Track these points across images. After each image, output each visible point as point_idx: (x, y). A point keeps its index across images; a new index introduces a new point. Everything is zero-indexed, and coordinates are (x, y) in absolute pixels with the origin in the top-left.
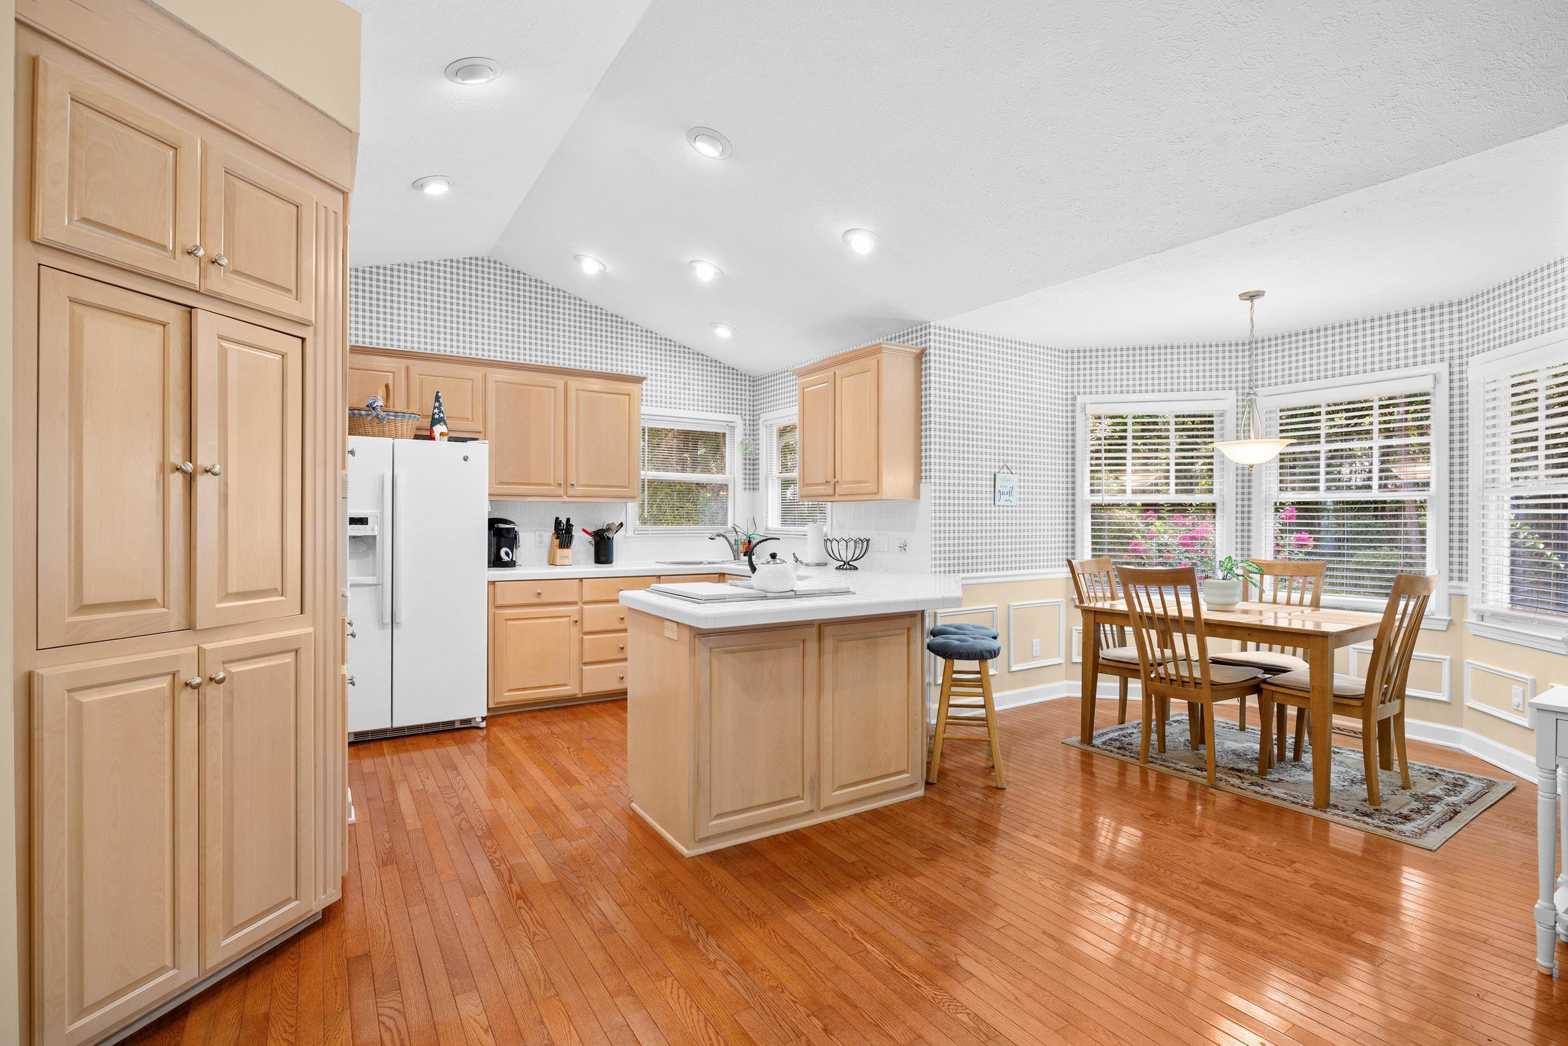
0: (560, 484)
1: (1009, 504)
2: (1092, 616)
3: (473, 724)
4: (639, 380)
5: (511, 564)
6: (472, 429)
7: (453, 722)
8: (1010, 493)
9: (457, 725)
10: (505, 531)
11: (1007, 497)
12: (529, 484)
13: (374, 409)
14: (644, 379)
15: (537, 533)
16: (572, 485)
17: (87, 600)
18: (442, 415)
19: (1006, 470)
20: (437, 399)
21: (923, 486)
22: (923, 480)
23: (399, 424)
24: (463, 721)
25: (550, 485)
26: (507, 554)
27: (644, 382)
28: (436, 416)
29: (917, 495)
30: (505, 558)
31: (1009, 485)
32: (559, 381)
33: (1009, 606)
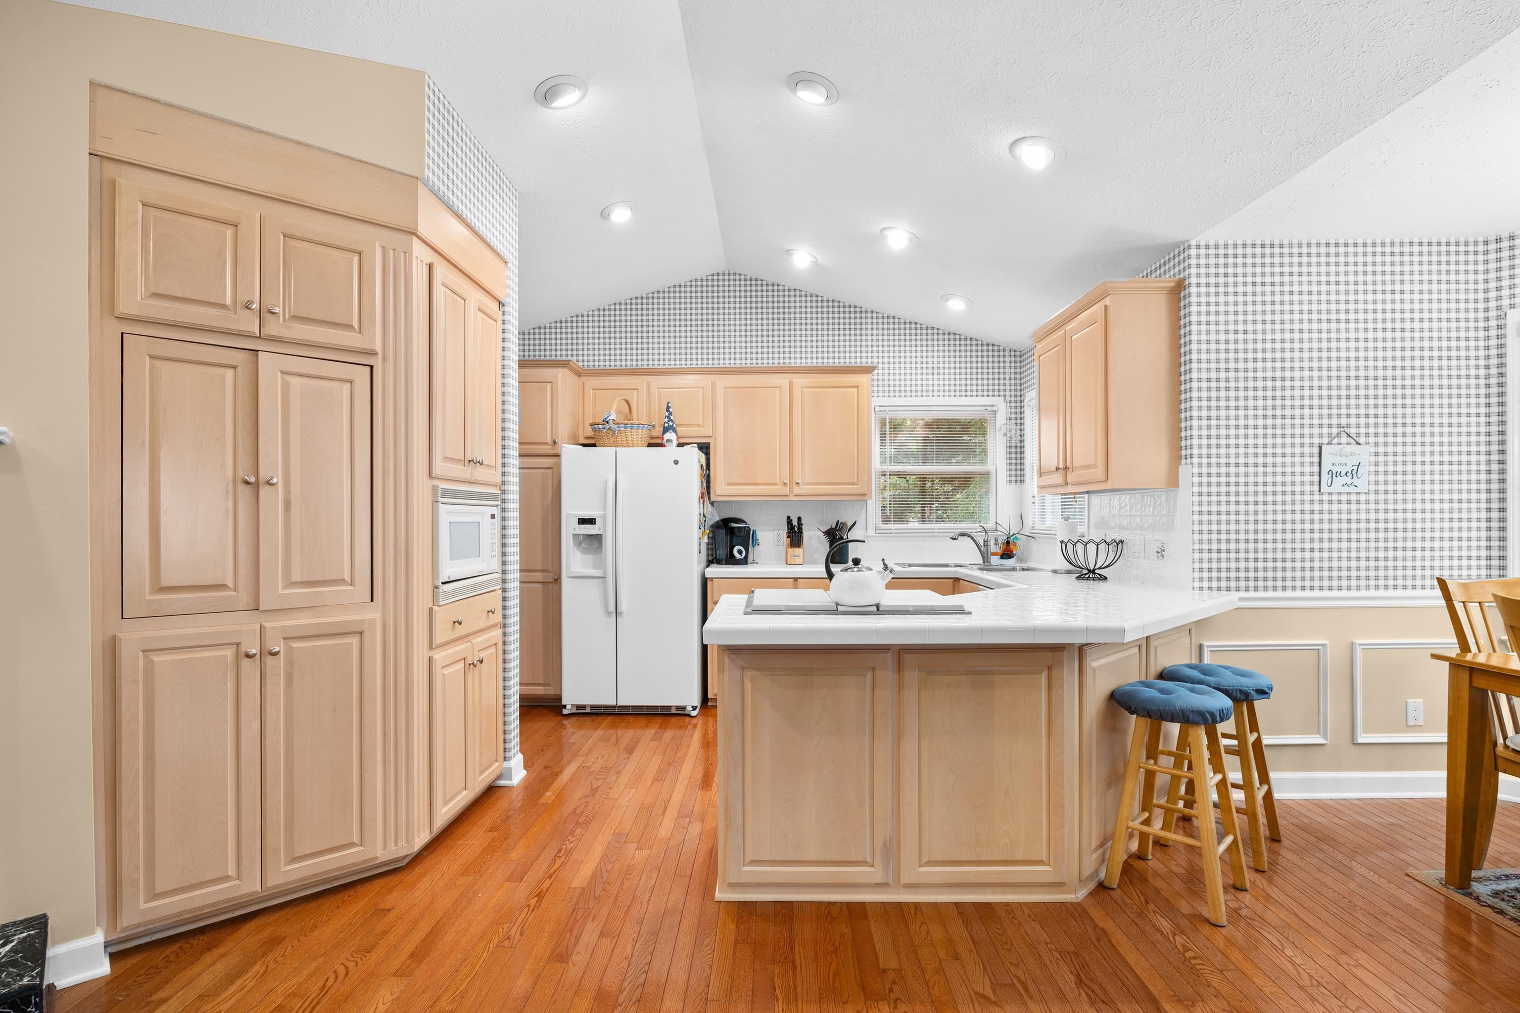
0: (785, 483)
1: (1352, 489)
2: (1466, 676)
3: (686, 712)
4: (869, 370)
5: (744, 562)
6: (703, 434)
7: (669, 707)
8: (1353, 473)
9: (673, 711)
10: (736, 531)
11: (1348, 480)
12: (756, 484)
13: (607, 422)
14: (874, 368)
15: (776, 532)
16: (797, 483)
17: (165, 582)
18: (671, 423)
19: (1344, 439)
20: (668, 408)
21: (1184, 470)
22: (1183, 461)
23: (629, 434)
24: (678, 708)
25: (776, 484)
26: (740, 552)
27: (876, 372)
28: (666, 425)
29: (1173, 481)
30: (738, 556)
31: (1352, 461)
32: (782, 380)
33: (1352, 643)
